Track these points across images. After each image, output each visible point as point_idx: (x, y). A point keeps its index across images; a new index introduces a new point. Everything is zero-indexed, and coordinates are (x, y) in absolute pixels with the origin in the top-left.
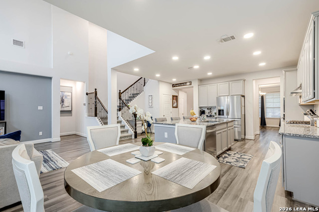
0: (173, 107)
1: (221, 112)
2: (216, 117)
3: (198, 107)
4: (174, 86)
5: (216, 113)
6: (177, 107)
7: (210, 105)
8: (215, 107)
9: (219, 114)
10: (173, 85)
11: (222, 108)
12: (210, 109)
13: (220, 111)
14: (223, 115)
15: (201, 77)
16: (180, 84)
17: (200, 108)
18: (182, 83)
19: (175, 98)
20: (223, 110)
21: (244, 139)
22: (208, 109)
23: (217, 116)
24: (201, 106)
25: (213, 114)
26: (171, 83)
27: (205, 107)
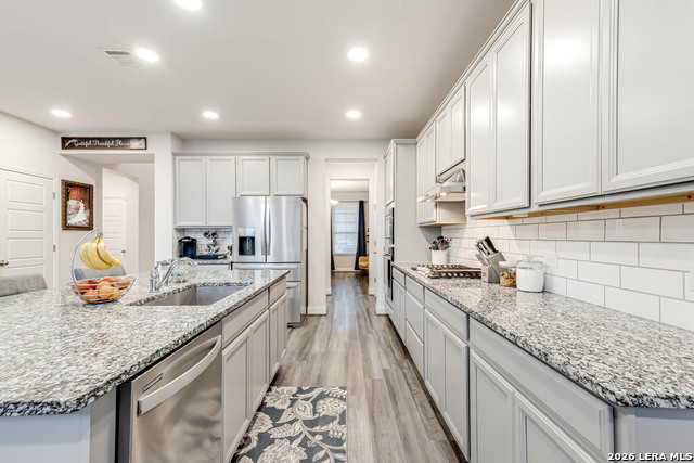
0: (66, 227)
1: (245, 245)
2: (230, 259)
3: (170, 228)
4: (67, 143)
5: (230, 249)
6: (89, 227)
7: (213, 223)
8: (227, 230)
9: (242, 252)
10: (64, 140)
11: (248, 233)
12: (212, 234)
13: (242, 240)
14: (253, 253)
15: (183, 126)
16: (101, 139)
17: (181, 230)
18: (110, 139)
19: (79, 192)
20: (253, 239)
21: (305, 317)
22: (206, 234)
23: (235, 256)
24: (183, 224)
25: (223, 250)
26: (54, 132)
27: (198, 229)
